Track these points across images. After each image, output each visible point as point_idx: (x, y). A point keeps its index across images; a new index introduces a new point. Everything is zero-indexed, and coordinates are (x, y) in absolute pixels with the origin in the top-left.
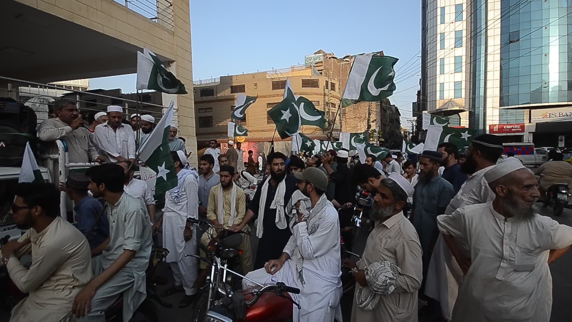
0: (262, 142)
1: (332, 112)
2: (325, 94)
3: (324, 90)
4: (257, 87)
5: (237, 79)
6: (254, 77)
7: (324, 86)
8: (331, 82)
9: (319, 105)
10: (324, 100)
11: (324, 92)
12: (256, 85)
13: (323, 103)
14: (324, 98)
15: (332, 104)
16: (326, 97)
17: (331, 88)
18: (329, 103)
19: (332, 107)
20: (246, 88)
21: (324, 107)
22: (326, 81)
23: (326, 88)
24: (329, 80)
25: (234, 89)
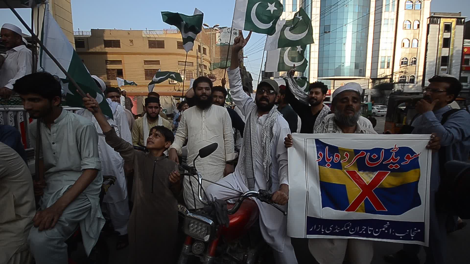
0: (142, 96)
1: (204, 73)
2: (198, 56)
3: (197, 53)
4: (133, 43)
5: (110, 34)
6: (129, 34)
7: (197, 50)
8: (203, 47)
9: (193, 66)
10: (197, 63)
11: (197, 55)
12: (131, 42)
13: (196, 65)
14: (197, 60)
15: (204, 66)
16: (198, 59)
17: (203, 53)
18: (202, 65)
19: (204, 68)
20: (121, 43)
21: (198, 68)
22: (199, 45)
23: (199, 52)
24: (201, 45)
25: (109, 44)
